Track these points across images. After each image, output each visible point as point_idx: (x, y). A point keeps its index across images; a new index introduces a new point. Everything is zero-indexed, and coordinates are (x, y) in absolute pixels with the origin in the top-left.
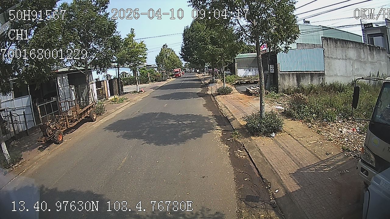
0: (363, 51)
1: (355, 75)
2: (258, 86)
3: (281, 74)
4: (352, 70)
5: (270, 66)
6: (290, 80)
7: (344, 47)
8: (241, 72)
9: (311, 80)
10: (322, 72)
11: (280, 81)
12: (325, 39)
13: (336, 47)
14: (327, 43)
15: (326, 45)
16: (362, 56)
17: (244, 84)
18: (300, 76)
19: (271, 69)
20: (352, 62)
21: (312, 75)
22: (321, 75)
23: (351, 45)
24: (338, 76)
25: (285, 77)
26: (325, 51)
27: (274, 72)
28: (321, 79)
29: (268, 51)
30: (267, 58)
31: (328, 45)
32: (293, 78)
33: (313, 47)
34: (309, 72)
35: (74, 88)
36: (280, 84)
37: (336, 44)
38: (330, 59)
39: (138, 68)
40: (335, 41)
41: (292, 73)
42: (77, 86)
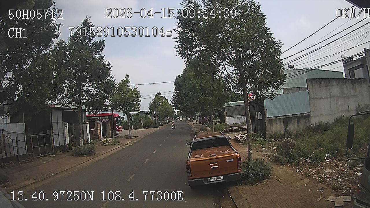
0: (346, 86)
1: (339, 111)
2: (246, 133)
3: (268, 120)
4: (337, 107)
5: (258, 112)
6: (277, 126)
7: (328, 86)
8: (230, 120)
9: (297, 123)
10: (308, 114)
11: (267, 127)
12: (309, 81)
13: (320, 87)
14: (312, 84)
15: (311, 87)
16: (346, 92)
17: (233, 132)
18: (286, 120)
19: (258, 116)
20: (336, 99)
21: (298, 118)
22: (307, 117)
23: (335, 83)
24: (323, 115)
25: (273, 122)
26: (310, 93)
27: (261, 119)
28: (307, 121)
29: (255, 98)
30: (255, 105)
31: (312, 86)
32: (280, 123)
33: (298, 90)
34: (295, 115)
35: (67, 125)
36: (268, 130)
37: (321, 84)
38: (316, 99)
39: (132, 114)
40: (319, 81)
41: (279, 118)
42: (71, 124)
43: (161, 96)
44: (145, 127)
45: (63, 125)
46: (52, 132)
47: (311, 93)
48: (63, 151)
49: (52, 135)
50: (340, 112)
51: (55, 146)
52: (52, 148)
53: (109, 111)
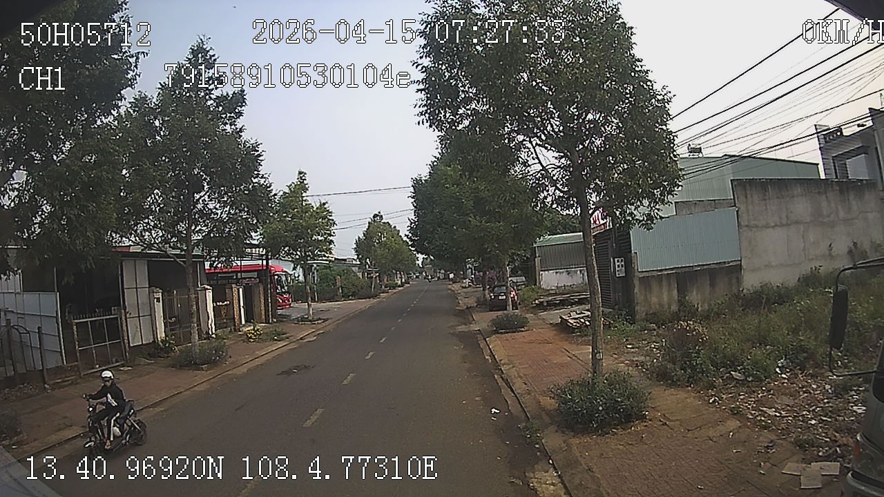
0: (827, 197)
1: (811, 257)
2: (588, 310)
3: (640, 278)
4: (804, 247)
5: (616, 260)
6: (661, 292)
7: (783, 198)
8: (550, 279)
9: (710, 285)
10: (734, 263)
11: (638, 295)
12: (738, 184)
13: (765, 200)
14: (744, 192)
15: (742, 198)
16: (825, 211)
17: (556, 307)
18: (684, 278)
19: (617, 269)
20: (802, 229)
21: (712, 273)
22: (735, 270)
23: (799, 190)
24: (773, 267)
25: (651, 283)
26: (739, 213)
27: (624, 275)
28: (734, 281)
29: (609, 226)
30: (609, 242)
31: (746, 197)
32: (670, 286)
33: (711, 207)
34: (705, 267)
35: (160, 294)
36: (639, 301)
37: (766, 191)
38: (754, 229)
39: (315, 265)
40: (763, 186)
41: (666, 273)
42: (169, 291)
43: (383, 221)
44: (346, 297)
45: (151, 295)
46: (123, 311)
47: (742, 213)
48: (151, 356)
49: (123, 318)
50: (812, 259)
51: (131, 345)
52: (125, 348)
53: (260, 259)
